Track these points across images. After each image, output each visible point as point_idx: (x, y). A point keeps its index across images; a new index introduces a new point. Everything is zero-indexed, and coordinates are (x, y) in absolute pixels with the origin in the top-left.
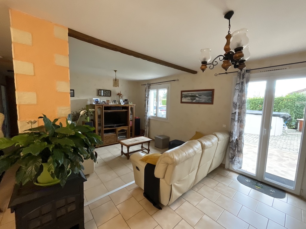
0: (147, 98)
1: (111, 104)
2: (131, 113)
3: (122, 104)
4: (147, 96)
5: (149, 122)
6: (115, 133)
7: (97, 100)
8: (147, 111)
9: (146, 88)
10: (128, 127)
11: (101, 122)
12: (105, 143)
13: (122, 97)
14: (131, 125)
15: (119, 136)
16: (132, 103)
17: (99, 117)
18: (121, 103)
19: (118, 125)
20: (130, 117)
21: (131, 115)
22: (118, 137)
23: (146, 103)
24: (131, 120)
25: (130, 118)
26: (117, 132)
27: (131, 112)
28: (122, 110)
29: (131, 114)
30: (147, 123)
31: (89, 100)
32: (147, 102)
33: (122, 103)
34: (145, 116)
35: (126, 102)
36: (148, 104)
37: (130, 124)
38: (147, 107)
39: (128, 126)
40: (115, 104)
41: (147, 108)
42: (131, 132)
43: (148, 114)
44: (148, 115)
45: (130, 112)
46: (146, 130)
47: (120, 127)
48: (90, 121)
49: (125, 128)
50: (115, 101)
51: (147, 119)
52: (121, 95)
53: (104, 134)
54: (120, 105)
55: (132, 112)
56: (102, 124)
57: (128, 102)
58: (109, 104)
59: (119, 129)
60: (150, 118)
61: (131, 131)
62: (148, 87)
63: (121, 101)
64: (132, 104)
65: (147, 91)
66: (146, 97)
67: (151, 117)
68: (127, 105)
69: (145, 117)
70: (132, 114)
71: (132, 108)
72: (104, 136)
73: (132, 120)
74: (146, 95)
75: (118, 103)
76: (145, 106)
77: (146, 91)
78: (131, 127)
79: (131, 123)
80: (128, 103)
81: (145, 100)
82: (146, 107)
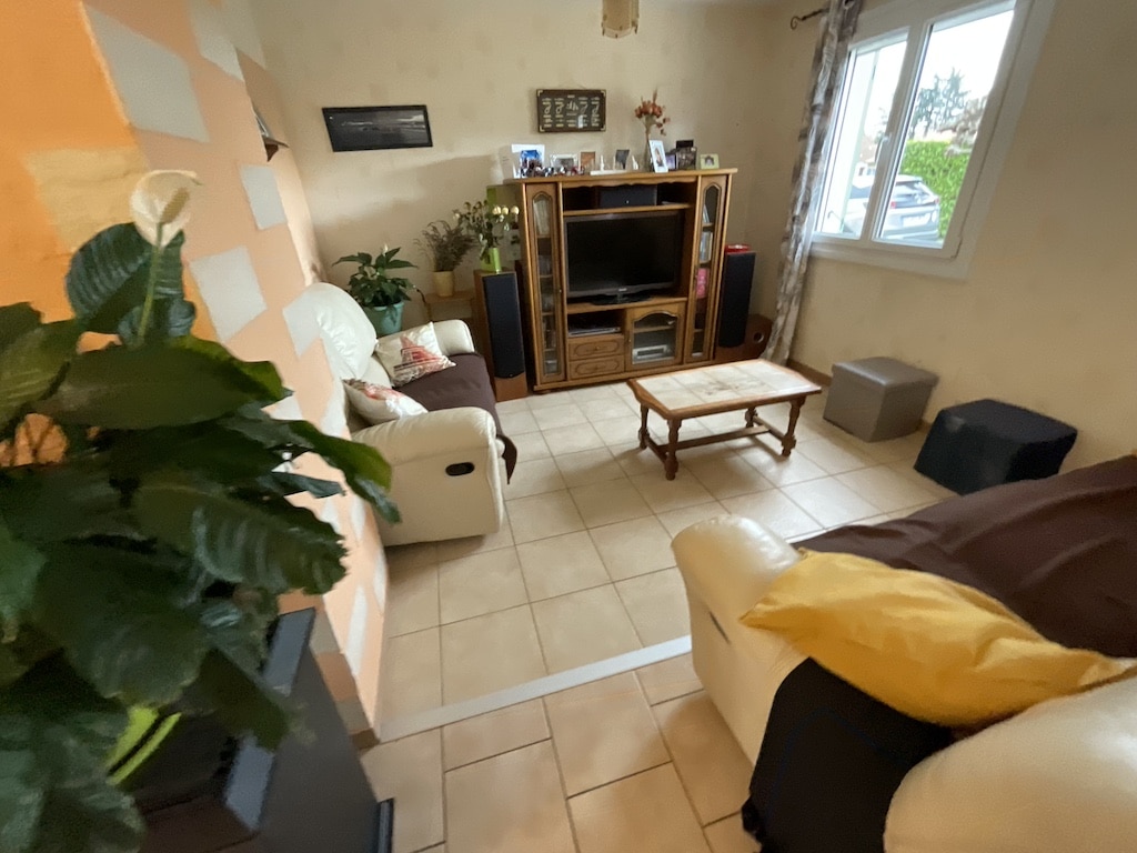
0: (816, 118)
1: (604, 171)
2: (709, 224)
3: (658, 170)
4: (819, 99)
5: (805, 280)
6: (622, 332)
7: (534, 153)
8: (806, 205)
9: (826, 32)
10: (687, 303)
11: (551, 272)
12: (576, 376)
13: (660, 125)
14: (701, 292)
15: (635, 347)
16: (715, 157)
17: (545, 247)
18: (656, 165)
19: (634, 289)
20: (701, 247)
21: (705, 234)
22: (635, 352)
23: (809, 155)
24: (702, 266)
25: (700, 254)
26: (629, 326)
27: (705, 216)
28: (659, 204)
29: (705, 229)
30: (792, 283)
31: (497, 158)
32: (812, 142)
33: (660, 164)
34: (787, 238)
35: (682, 156)
36: (815, 160)
37: (695, 285)
38: (810, 179)
39: (687, 295)
40: (622, 171)
41: (809, 189)
42: (696, 327)
43: (811, 224)
44: (804, 231)
45: (701, 216)
46: (780, 321)
47: (644, 303)
48: (503, 269)
49: (670, 306)
50: (622, 157)
51: (798, 255)
52: (657, 112)
53: (569, 334)
54: (651, 175)
55: (713, 218)
56: (556, 285)
57: (695, 154)
58: (593, 173)
59: (639, 310)
60: (817, 249)
61: (700, 321)
62: (843, 26)
63: (657, 151)
64: (716, 165)
65: (825, 57)
66: (813, 109)
67: (823, 245)
68: (685, 176)
69: (784, 244)
70: (711, 229)
71: (713, 194)
72: (568, 341)
73: (708, 266)
74: (813, 95)
75: (636, 166)
76: (797, 173)
77: (819, 57)
78: (703, 303)
79: (700, 282)
80: (693, 162)
81: (804, 136)
82: (804, 178)
